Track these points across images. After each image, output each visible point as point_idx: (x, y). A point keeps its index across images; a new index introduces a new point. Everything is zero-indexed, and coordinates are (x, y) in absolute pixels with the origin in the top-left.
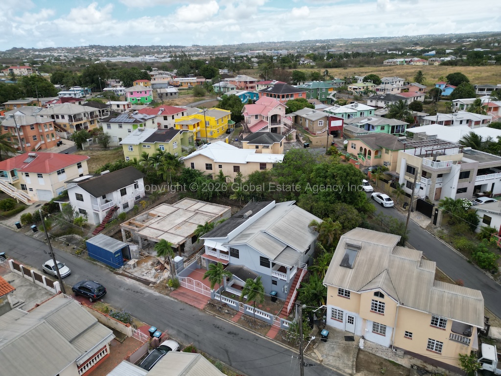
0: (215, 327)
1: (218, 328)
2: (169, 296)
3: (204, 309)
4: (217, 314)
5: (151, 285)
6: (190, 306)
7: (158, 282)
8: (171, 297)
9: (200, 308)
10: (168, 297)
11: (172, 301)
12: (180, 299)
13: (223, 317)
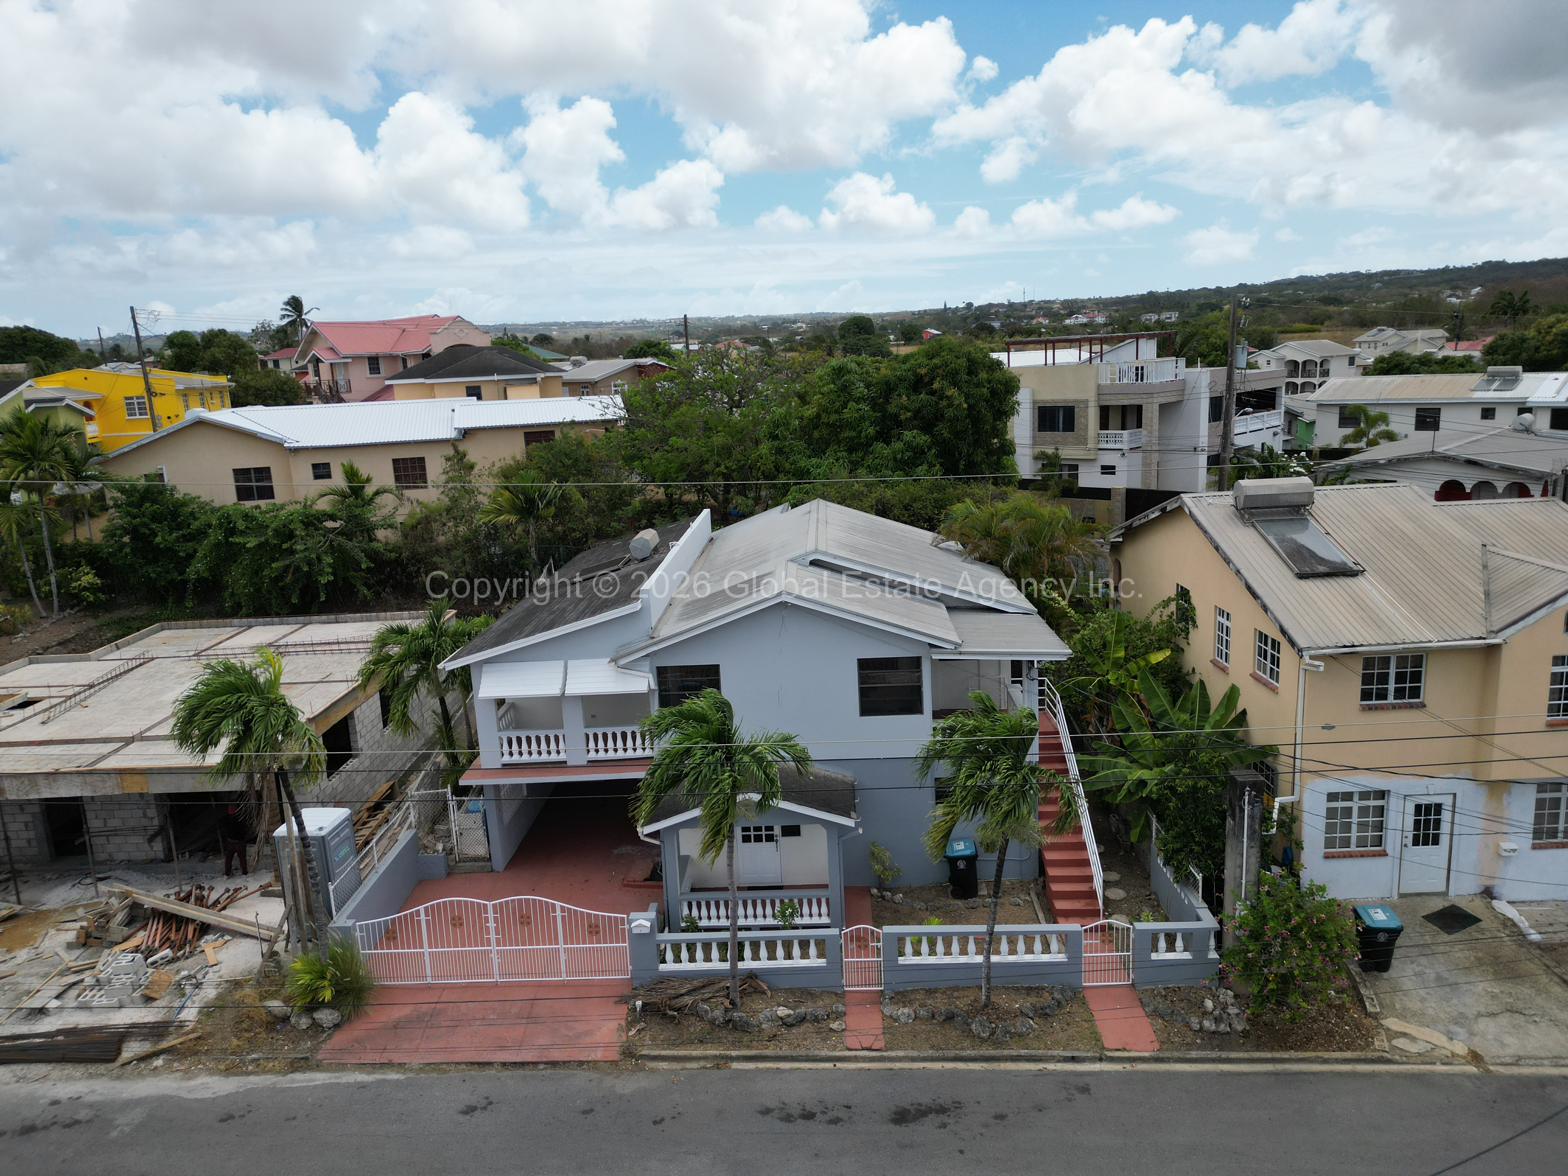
0: (788, 1118)
1: (809, 1116)
2: (318, 1067)
3: (628, 1053)
4: (734, 1045)
5: (132, 1049)
6: (521, 1072)
7: (190, 1014)
8: (342, 1067)
9: (598, 1055)
10: (320, 1078)
11: (362, 1086)
12: (416, 1061)
13: (786, 1051)
